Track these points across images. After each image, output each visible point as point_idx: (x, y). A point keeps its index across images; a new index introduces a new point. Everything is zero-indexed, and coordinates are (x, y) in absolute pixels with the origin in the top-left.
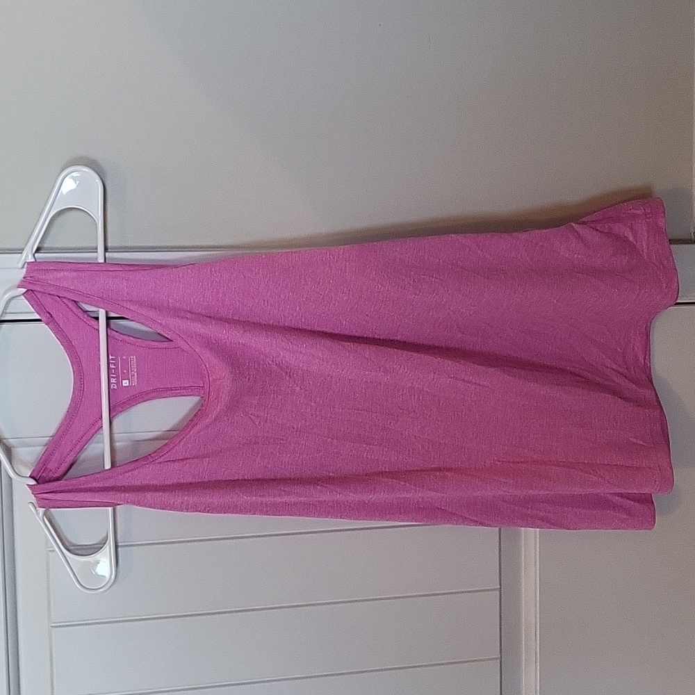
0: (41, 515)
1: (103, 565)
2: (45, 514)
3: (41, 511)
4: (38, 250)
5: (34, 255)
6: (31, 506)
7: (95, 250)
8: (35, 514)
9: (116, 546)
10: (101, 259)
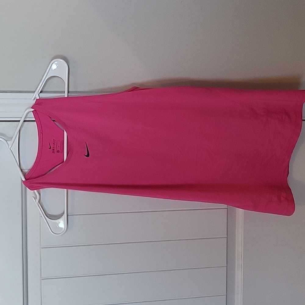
0: (37, 202)
1: (62, 224)
4: (41, 92)
5: (39, 95)
6: (33, 198)
7: (64, 92)
8: (34, 201)
9: (67, 215)
10: (66, 96)
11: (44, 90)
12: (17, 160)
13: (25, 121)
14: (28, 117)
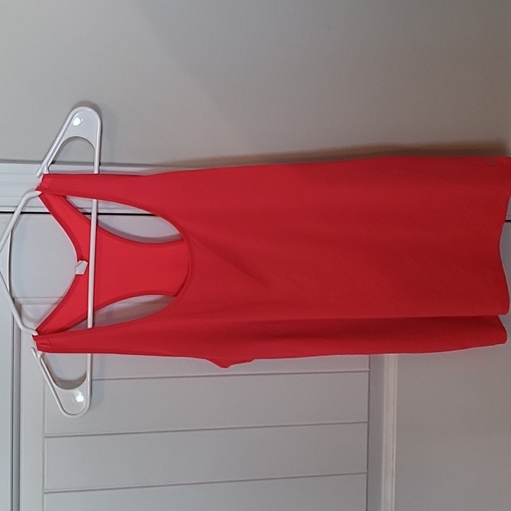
0: (39, 356)
1: (80, 397)
2: (42, 356)
3: (40, 353)
4: (53, 163)
5: (48, 168)
6: (32, 350)
7: (93, 164)
8: (35, 355)
9: (91, 380)
10: (96, 172)
11: (58, 159)
12: (5, 280)
13: (22, 213)
14: (28, 205)
